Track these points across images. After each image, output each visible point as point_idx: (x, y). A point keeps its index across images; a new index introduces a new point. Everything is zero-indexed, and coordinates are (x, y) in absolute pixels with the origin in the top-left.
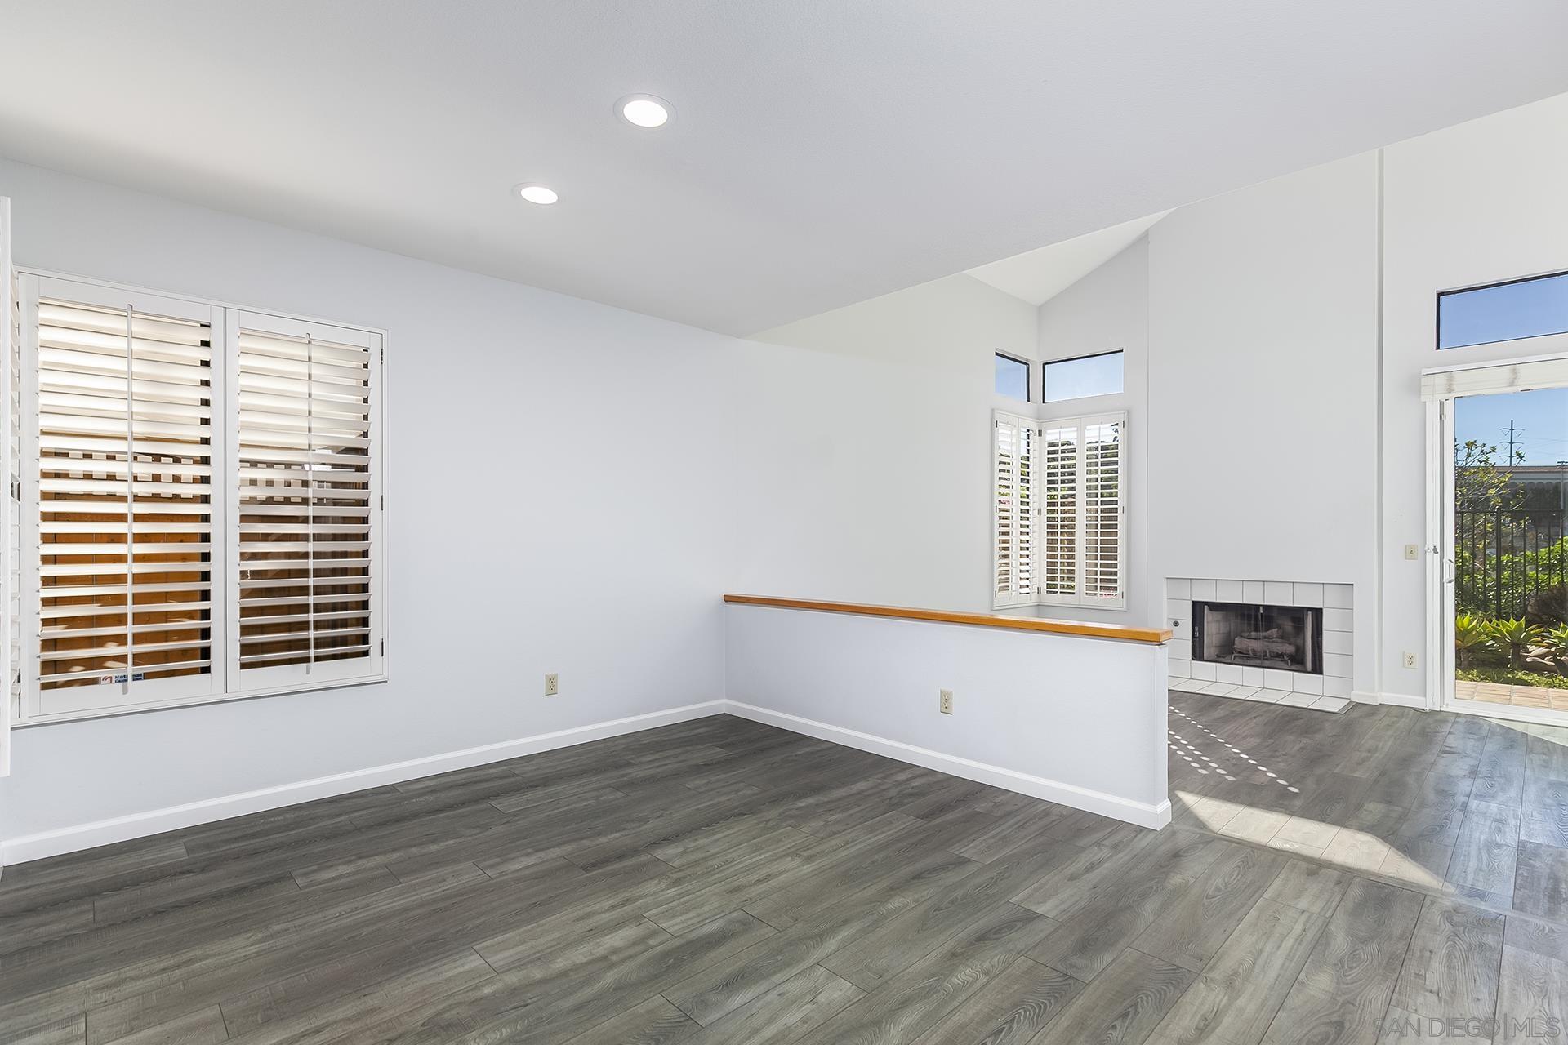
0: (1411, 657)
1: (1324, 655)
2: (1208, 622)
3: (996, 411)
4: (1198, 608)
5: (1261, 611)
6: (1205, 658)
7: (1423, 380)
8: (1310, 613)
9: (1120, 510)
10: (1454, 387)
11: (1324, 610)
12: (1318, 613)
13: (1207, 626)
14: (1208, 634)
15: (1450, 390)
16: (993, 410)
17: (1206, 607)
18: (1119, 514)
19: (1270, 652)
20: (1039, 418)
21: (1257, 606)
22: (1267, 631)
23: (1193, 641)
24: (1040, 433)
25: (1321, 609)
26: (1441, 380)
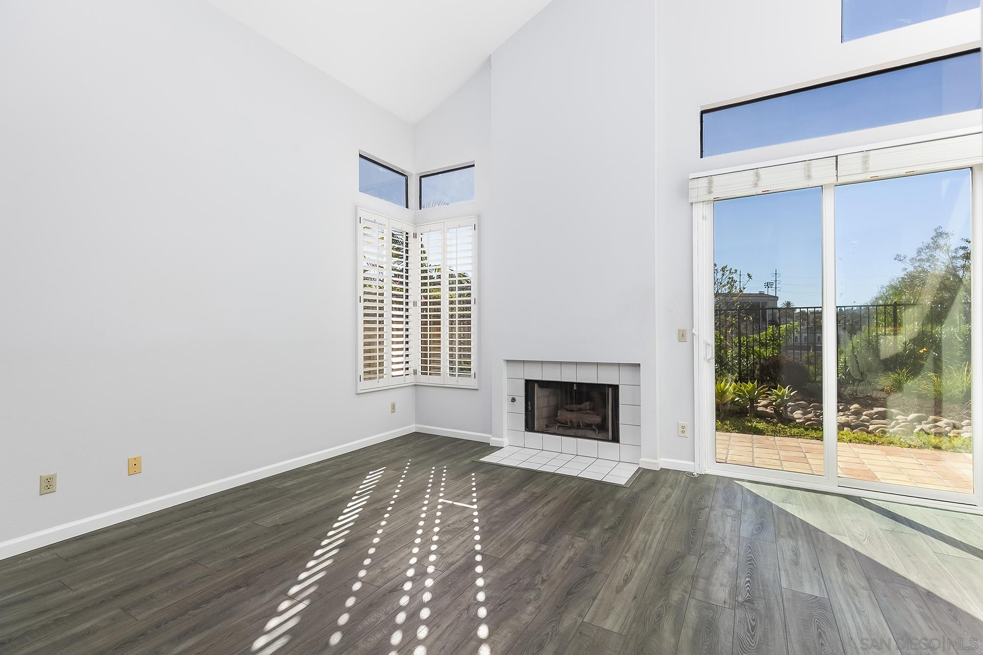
0: (683, 427)
1: (620, 426)
2: (537, 398)
3: (359, 208)
4: (529, 384)
5: (575, 388)
6: (536, 430)
7: (690, 183)
8: (610, 389)
9: (472, 302)
10: (713, 190)
11: (620, 386)
12: (615, 388)
13: (537, 400)
14: (537, 408)
15: (710, 192)
16: (356, 206)
17: (536, 384)
18: (472, 305)
19: (583, 422)
20: (416, 223)
21: (572, 384)
22: (580, 404)
23: (526, 415)
24: (415, 236)
25: (617, 386)
26: (703, 183)
